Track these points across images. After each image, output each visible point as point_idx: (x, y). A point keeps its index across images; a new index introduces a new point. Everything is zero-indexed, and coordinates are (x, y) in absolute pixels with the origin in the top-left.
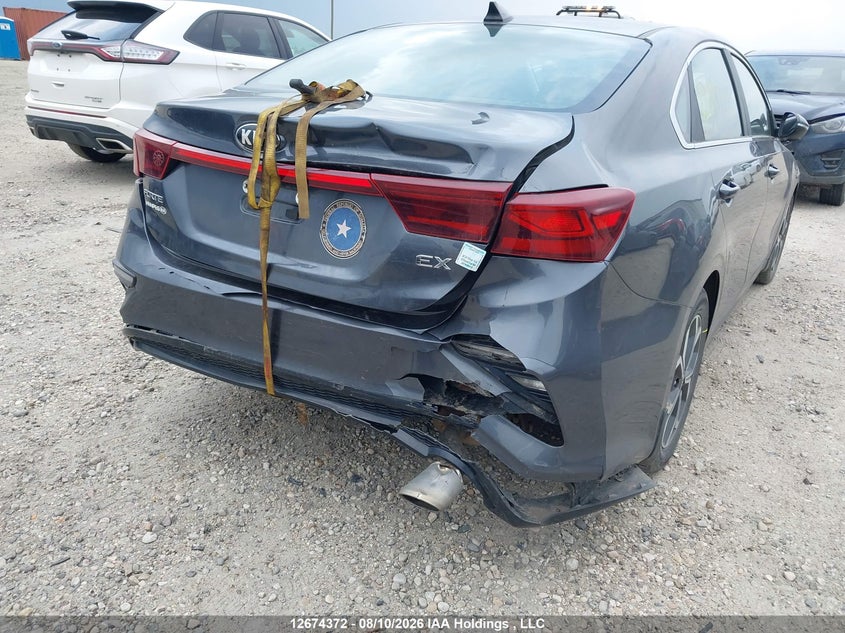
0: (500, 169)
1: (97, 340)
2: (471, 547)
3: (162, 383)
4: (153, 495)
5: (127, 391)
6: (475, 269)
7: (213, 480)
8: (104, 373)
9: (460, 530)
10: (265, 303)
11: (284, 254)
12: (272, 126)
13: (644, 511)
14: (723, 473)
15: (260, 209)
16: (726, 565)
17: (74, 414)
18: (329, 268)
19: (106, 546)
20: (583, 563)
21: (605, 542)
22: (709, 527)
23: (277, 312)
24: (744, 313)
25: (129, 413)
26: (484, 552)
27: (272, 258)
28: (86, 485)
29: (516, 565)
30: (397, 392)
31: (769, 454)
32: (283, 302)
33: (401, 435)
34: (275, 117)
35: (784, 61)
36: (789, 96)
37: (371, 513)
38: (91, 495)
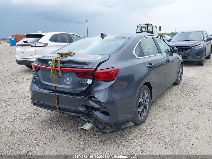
0: (93, 66)
1: (28, 106)
2: (99, 140)
3: (41, 114)
4: (37, 134)
5: (34, 115)
6: (91, 84)
7: (49, 131)
8: (29, 112)
9: (97, 138)
10: (55, 94)
11: (59, 84)
12: (54, 61)
13: (137, 132)
14: (156, 124)
15: (53, 76)
16: (150, 141)
17: (23, 120)
18: (66, 86)
19: (27, 144)
20: (121, 142)
21: (127, 138)
22: (149, 134)
23: (58, 95)
24: (171, 91)
25: (34, 120)
26: (101, 141)
27: (56, 85)
28: (24, 133)
29: (107, 143)
30: (81, 109)
31: (167, 120)
32: (59, 93)
33: (82, 118)
34: (55, 59)
35: (186, 34)
36: (188, 41)
37: (80, 135)
38: (25, 135)
